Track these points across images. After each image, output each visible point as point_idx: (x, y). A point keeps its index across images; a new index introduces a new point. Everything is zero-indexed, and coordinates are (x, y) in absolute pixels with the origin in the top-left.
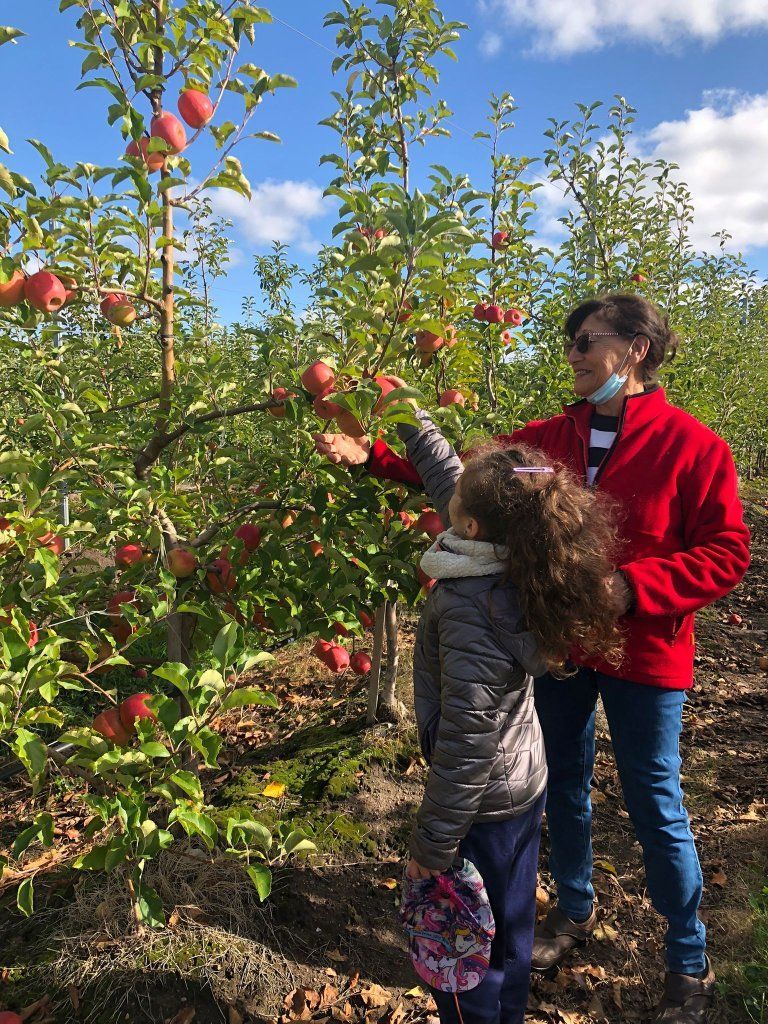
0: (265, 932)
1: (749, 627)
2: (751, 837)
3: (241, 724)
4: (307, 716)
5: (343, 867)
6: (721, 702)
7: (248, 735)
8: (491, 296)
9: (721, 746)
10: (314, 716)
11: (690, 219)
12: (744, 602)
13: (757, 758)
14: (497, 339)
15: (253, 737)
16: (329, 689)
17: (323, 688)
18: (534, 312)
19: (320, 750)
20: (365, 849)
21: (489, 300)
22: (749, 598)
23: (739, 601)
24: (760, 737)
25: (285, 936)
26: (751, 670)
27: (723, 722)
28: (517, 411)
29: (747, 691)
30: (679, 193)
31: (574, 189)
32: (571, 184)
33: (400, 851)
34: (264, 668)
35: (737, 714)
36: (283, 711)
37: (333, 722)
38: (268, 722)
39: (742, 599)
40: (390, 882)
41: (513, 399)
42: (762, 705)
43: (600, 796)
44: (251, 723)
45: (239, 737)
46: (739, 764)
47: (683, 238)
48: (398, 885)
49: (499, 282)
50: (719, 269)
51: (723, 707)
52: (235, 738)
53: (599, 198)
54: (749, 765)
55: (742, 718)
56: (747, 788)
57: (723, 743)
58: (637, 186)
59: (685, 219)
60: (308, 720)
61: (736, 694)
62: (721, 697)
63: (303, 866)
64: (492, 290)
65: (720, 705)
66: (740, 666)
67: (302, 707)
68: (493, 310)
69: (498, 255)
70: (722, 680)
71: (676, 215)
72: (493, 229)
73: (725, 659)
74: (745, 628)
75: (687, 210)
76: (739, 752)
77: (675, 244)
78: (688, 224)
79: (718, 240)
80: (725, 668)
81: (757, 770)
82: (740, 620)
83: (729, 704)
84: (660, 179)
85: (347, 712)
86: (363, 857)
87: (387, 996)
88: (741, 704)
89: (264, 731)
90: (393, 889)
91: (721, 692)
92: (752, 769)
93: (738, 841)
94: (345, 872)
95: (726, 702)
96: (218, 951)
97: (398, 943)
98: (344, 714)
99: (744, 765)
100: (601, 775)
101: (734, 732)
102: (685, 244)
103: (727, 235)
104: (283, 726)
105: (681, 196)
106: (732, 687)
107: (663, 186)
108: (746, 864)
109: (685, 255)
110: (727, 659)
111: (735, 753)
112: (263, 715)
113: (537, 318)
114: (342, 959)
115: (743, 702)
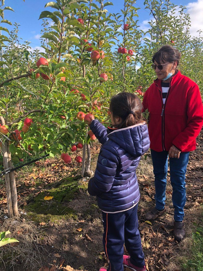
0: (35, 248)
1: (201, 146)
2: (194, 213)
3: (48, 176)
4: (67, 173)
5: (65, 224)
6: (190, 169)
7: (49, 179)
8: (123, 45)
9: (189, 183)
10: (69, 173)
11: (190, 25)
12: (200, 139)
13: (199, 187)
14: (125, 59)
15: (50, 180)
16: (75, 165)
17: (74, 165)
18: (139, 52)
19: (66, 185)
20: (74, 218)
21: (123, 46)
22: (201, 138)
23: (198, 139)
24: (200, 180)
25: (42, 249)
26: (200, 159)
27: (190, 175)
28: (130, 82)
29: (198, 166)
30: (187, 17)
31: (152, 13)
32: (152, 11)
33: (85, 218)
34: (58, 158)
35: (194, 173)
36: (61, 171)
37: (73, 176)
38: (56, 175)
39: (199, 138)
40: (80, 229)
41: (129, 78)
42: (202, 170)
43: (150, 199)
44: (51, 175)
45: (47, 179)
46: (193, 189)
47: (187, 31)
48: (82, 230)
49: (126, 41)
50: (198, 41)
51: (191, 171)
52: (45, 180)
53: (160, 15)
54: (197, 189)
55: (196, 174)
56: (195, 197)
57: (190, 182)
58: (173, 13)
59: (188, 25)
60: (68, 175)
61: (195, 167)
62: (190, 168)
63: (52, 225)
64: (124, 43)
65: (190, 170)
66: (197, 158)
67: (66, 170)
68: (124, 49)
69: (126, 32)
70: (191, 162)
71: (186, 24)
72: (124, 23)
73: (192, 156)
74: (199, 147)
75: (189, 22)
76: (193, 185)
77: (185, 33)
78: (189, 27)
79: (199, 33)
80: (192, 159)
81: (198, 191)
82: (198, 144)
83: (192, 170)
84: (181, 12)
85: (78, 173)
86: (73, 221)
87: (72, 269)
88: (196, 170)
89: (54, 178)
90: (81, 231)
91: (190, 166)
92: (197, 190)
93: (191, 214)
94: (66, 226)
95: (191, 169)
96: (17, 255)
97: (79, 250)
98: (77, 173)
99: (195, 189)
100: (151, 192)
101: (193, 179)
102: (188, 33)
103: (201, 31)
104: (60, 176)
105: (187, 18)
106: (194, 165)
107: (182, 14)
108: (192, 222)
109: (188, 36)
110: (193, 156)
111: (192, 185)
112: (55, 173)
113: (140, 54)
114: (59, 256)
115: (197, 169)
